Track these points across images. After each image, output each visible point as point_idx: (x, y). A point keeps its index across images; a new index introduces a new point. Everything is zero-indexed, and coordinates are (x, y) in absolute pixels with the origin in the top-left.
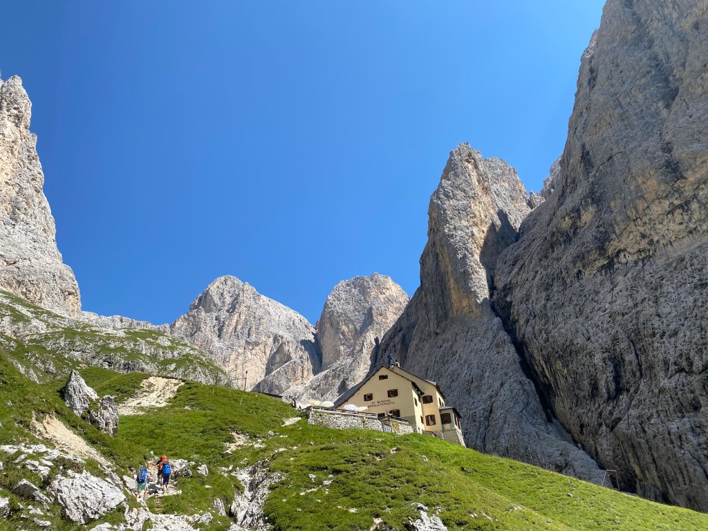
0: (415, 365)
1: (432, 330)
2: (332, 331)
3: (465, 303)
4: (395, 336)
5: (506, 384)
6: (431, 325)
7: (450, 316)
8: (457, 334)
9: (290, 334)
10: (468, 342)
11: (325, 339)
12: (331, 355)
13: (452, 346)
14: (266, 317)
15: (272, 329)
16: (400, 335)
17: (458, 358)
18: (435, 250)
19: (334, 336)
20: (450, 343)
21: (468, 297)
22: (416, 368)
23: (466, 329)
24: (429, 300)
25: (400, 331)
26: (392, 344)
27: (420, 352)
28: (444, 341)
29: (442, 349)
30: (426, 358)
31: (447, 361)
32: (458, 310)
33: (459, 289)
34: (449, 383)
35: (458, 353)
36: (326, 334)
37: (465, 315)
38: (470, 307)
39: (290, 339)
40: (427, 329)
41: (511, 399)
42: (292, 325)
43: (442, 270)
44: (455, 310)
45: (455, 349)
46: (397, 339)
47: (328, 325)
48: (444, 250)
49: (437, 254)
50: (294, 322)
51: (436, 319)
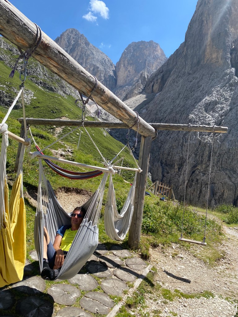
0: (171, 91)
1: (186, 71)
2: (124, 69)
3: (214, 56)
4: (158, 75)
5: (234, 110)
6: (187, 68)
7: (201, 63)
8: (203, 75)
9: (103, 67)
10: (210, 81)
11: (120, 72)
12: (121, 81)
13: (199, 82)
14: (92, 56)
15: (93, 63)
16: (162, 74)
17: (201, 89)
18: (202, 18)
19: (125, 71)
20: (198, 80)
21: (218, 52)
22: (172, 92)
23: (211, 73)
24: (189, 52)
25: (161, 73)
26: (156, 79)
27: (175, 84)
28: (193, 78)
29: (192, 83)
30: (180, 87)
31: (194, 90)
32: (208, 60)
33: (213, 46)
34: (193, 103)
35: (202, 87)
36: (121, 70)
37: (212, 64)
38: (217, 58)
39: (102, 69)
40: (183, 70)
41: (235, 119)
42: (104, 62)
43: (204, 32)
44: (206, 60)
45: (200, 83)
46: (159, 77)
47: (122, 65)
48: (209, 17)
49: (203, 21)
50: (105, 61)
51: (191, 65)
